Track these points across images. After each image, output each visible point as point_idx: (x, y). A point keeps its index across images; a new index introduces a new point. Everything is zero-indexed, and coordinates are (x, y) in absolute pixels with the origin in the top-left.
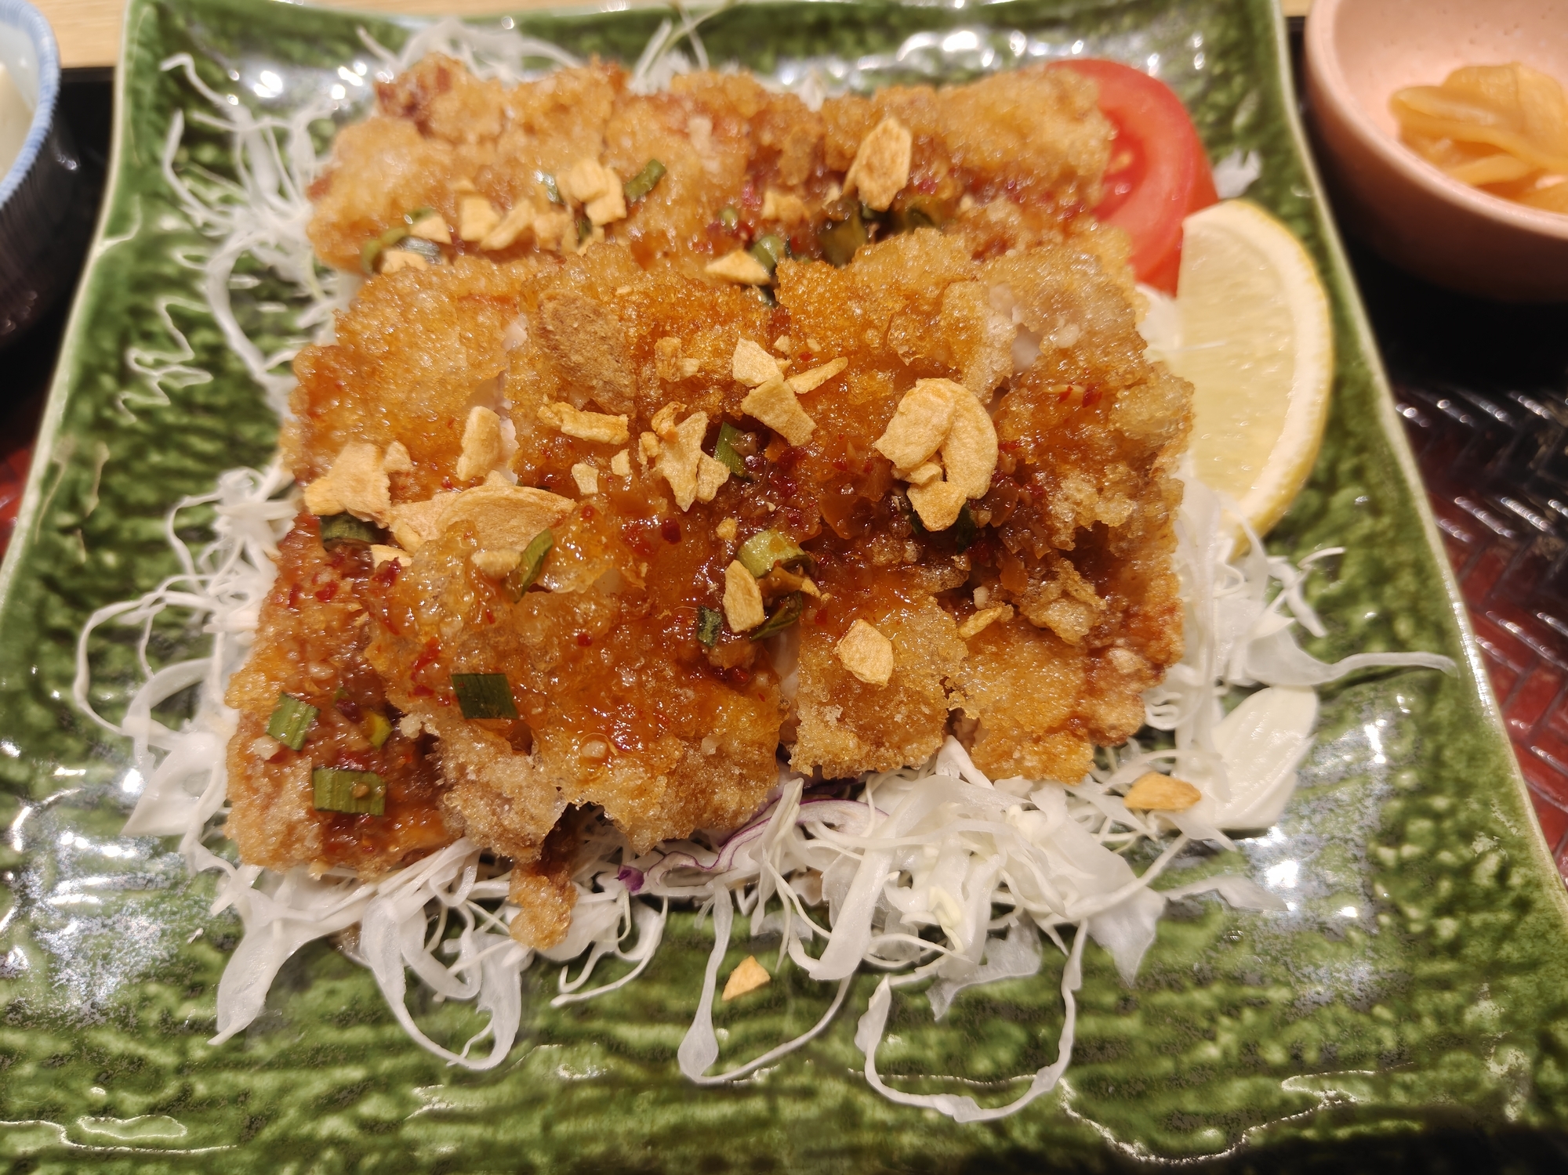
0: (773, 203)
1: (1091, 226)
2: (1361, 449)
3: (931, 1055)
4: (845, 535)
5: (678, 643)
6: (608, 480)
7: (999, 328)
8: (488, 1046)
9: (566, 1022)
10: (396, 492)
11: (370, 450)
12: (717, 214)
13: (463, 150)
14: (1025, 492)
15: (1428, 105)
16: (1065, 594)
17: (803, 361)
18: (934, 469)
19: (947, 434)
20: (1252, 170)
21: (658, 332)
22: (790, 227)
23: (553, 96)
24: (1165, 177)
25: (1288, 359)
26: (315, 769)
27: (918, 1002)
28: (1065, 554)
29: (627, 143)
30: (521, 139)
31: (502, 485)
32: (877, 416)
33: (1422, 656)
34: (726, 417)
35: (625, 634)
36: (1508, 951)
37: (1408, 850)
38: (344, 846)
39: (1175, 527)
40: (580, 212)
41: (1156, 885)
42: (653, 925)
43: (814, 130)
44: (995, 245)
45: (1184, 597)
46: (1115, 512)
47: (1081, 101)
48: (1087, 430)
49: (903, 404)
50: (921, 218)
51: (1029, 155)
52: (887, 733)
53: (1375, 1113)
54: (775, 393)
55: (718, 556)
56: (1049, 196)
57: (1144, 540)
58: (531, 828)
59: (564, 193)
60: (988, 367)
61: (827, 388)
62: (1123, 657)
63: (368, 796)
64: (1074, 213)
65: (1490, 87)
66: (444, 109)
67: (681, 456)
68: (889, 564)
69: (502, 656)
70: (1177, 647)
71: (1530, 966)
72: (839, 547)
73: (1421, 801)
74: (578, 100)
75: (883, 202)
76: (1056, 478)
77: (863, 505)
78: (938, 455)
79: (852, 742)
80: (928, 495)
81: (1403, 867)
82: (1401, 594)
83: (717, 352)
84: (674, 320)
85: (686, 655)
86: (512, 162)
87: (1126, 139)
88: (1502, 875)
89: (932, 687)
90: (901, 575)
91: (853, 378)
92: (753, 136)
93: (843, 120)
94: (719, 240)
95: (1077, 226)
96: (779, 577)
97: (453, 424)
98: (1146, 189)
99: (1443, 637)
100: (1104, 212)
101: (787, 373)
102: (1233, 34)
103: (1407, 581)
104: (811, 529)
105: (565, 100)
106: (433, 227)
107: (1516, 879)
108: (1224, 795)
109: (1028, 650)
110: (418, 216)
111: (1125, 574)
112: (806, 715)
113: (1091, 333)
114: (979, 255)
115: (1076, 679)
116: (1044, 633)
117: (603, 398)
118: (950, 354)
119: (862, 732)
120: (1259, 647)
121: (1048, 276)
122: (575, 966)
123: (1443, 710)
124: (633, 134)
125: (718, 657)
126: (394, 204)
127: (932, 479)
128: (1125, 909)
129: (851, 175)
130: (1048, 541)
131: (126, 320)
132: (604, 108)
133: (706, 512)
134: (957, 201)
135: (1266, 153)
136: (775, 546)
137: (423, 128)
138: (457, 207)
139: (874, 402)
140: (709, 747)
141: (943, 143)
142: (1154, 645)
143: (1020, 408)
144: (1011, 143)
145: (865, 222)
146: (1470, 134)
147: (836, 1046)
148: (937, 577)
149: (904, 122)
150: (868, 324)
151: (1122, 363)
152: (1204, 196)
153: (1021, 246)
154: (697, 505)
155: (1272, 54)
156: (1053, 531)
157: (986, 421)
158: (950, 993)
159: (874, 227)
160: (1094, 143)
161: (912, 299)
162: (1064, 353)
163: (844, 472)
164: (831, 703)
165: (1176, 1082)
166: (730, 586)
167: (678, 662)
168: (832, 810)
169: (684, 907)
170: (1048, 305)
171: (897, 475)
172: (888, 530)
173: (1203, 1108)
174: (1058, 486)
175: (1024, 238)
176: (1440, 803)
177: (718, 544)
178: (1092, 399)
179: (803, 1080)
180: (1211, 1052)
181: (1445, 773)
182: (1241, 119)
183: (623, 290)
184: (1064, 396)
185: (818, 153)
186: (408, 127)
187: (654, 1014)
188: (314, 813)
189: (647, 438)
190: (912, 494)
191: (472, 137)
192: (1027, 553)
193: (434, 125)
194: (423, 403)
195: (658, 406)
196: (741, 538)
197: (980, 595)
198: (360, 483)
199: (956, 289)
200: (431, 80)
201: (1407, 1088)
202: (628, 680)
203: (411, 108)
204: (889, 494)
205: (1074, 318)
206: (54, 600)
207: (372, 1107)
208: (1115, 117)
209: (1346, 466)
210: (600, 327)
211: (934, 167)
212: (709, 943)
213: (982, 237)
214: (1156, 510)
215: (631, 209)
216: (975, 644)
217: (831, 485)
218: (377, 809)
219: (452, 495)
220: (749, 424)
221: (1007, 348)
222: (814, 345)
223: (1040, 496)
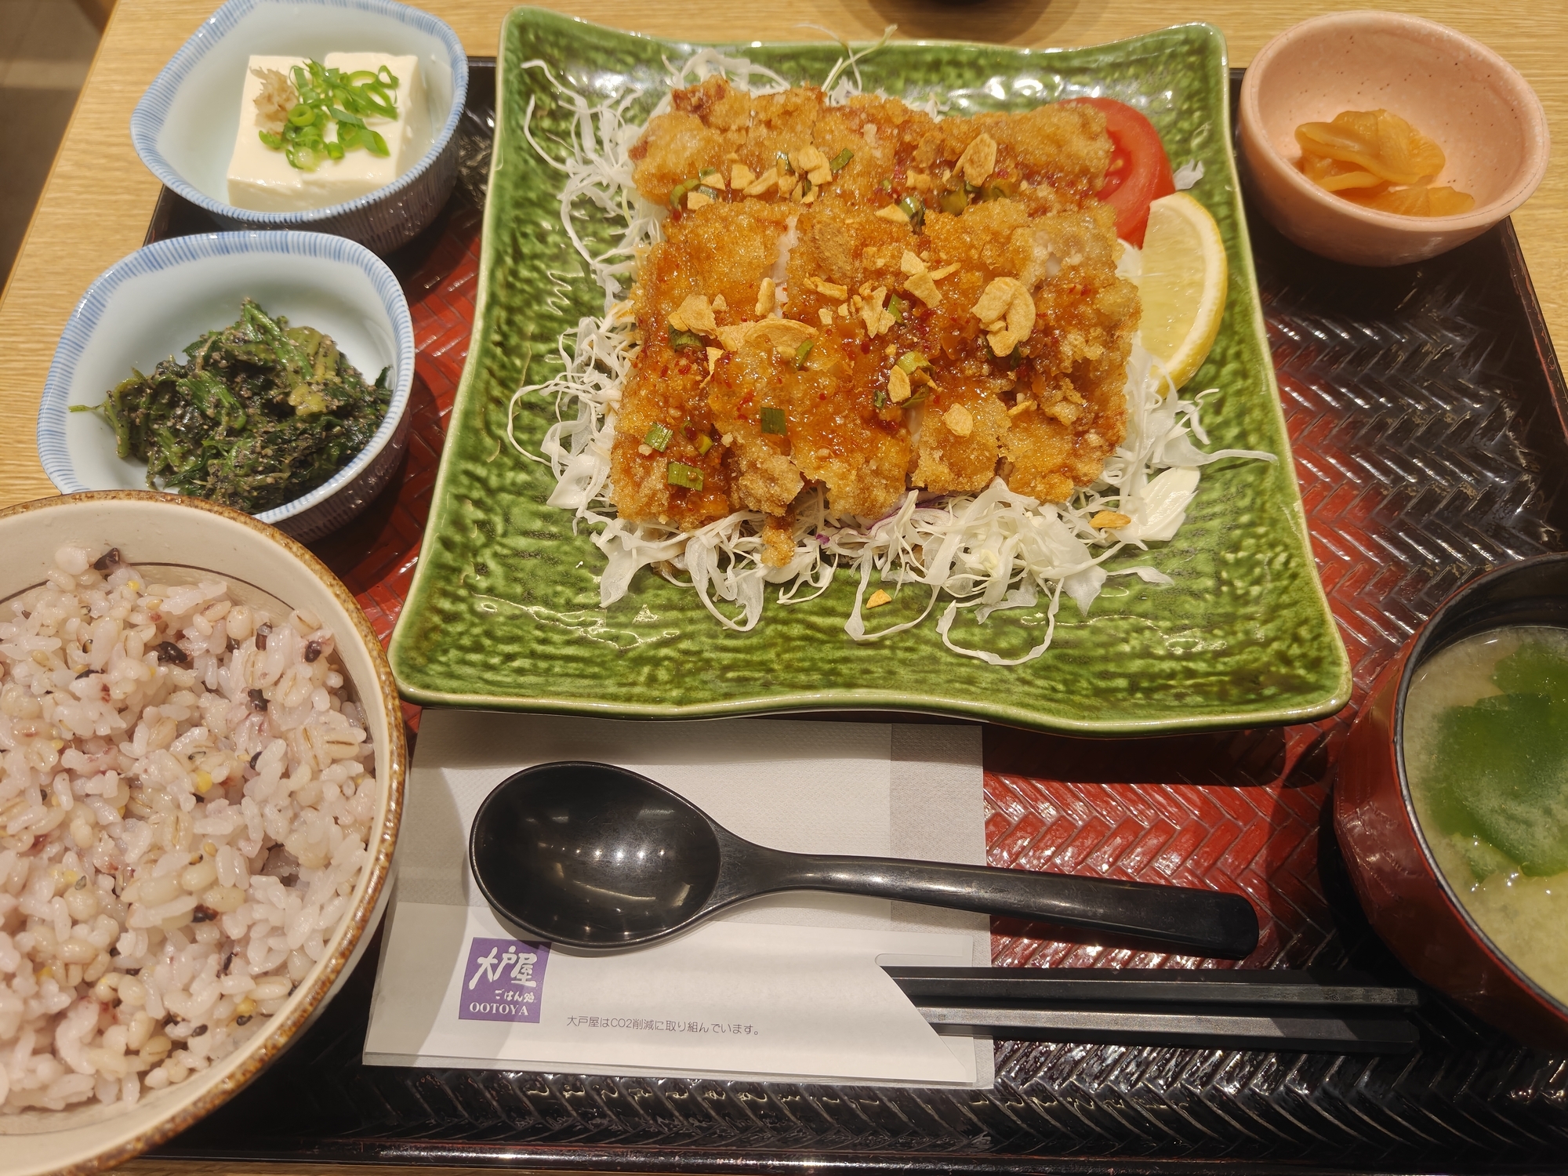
0: (912, 178)
1: (1095, 203)
2: (1240, 342)
3: (976, 639)
4: (953, 357)
5: (864, 407)
6: (837, 318)
7: (1040, 253)
8: (744, 622)
9: (783, 614)
10: (720, 320)
11: (704, 298)
12: (880, 182)
13: (730, 135)
14: (1048, 340)
15: (1320, 137)
16: (1065, 399)
17: (936, 264)
18: (1001, 324)
19: (1010, 305)
20: (1199, 174)
21: (864, 245)
22: (922, 193)
23: (784, 105)
24: (1142, 176)
25: (1199, 286)
26: (669, 463)
27: (970, 616)
28: (1066, 375)
29: (828, 137)
30: (763, 130)
31: (776, 319)
32: (973, 295)
33: (1260, 454)
34: (895, 291)
35: (839, 398)
36: (1285, 598)
37: (1241, 554)
38: (678, 506)
39: (1127, 370)
40: (804, 176)
41: (1103, 564)
42: (827, 573)
43: (939, 136)
44: (1040, 210)
45: (1129, 408)
46: (1094, 352)
47: (1095, 128)
48: (1082, 308)
49: (987, 289)
50: (999, 193)
51: (1062, 159)
52: (964, 468)
53: (1208, 674)
54: (923, 279)
55: (884, 364)
56: (1072, 184)
57: (1108, 373)
58: (785, 495)
59: (794, 165)
60: (1033, 272)
61: (949, 278)
62: (1093, 438)
63: (695, 480)
64: (1085, 195)
65: (1359, 128)
66: (720, 109)
67: (873, 309)
68: (973, 376)
69: (781, 402)
70: (1123, 433)
71: (1294, 604)
72: (949, 364)
73: (1252, 530)
74: (797, 108)
75: (979, 182)
76: (1065, 333)
77: (963, 342)
78: (1004, 317)
79: (946, 470)
80: (998, 337)
81: (1238, 563)
82: (1253, 421)
83: (893, 257)
84: (871, 238)
85: (866, 414)
86: (760, 144)
87: (1121, 150)
88: (1286, 563)
89: (992, 441)
90: (979, 381)
91: (963, 274)
92: (900, 137)
93: (956, 132)
94: (880, 198)
95: (1086, 203)
96: (919, 374)
97: (753, 286)
98: (1130, 182)
99: (1272, 444)
100: (1103, 195)
101: (930, 269)
102: (1196, 85)
103: (1257, 414)
104: (936, 352)
105: (790, 108)
106: (715, 180)
107: (1293, 564)
108: (1143, 521)
109: (1042, 430)
110: (706, 173)
111: (1098, 393)
112: (924, 454)
113: (1088, 258)
114: (1030, 215)
115: (1067, 447)
116: (1053, 420)
117: (836, 276)
118: (1014, 265)
119: (951, 466)
120: (1171, 446)
121: (1068, 228)
122: (788, 585)
123: (1269, 482)
124: (832, 132)
125: (885, 415)
126: (692, 165)
127: (1000, 330)
128: (1083, 576)
129: (959, 164)
130: (1058, 366)
131: (514, 225)
132: (813, 116)
133: (881, 340)
134: (1019, 182)
135: (1208, 163)
136: (916, 359)
137: (705, 119)
138: (729, 170)
139: (972, 288)
140: (873, 466)
141: (1013, 149)
142: (1110, 433)
143: (1048, 295)
144: (1052, 150)
145: (967, 192)
146: (1344, 156)
147: (926, 632)
148: (1000, 384)
149: (992, 137)
150: (972, 246)
151: (1103, 274)
152: (1165, 187)
153: (1055, 212)
154: (877, 336)
155: (1219, 100)
156: (1061, 361)
157: (1030, 301)
158: (987, 611)
159: (972, 196)
160: (1101, 153)
161: (996, 236)
162: (1074, 268)
163: (955, 323)
164: (937, 448)
165: (1105, 659)
166: (892, 379)
167: (862, 418)
168: (929, 514)
169: (845, 564)
170: (1067, 243)
171: (982, 327)
172: (975, 357)
173: (1119, 670)
174: (1065, 337)
175: (1057, 207)
176: (1261, 530)
177: (885, 358)
178: (1086, 292)
179: (910, 643)
180: (1126, 648)
181: (1265, 515)
182: (1195, 142)
183: (848, 221)
184: (1072, 290)
185: (940, 150)
186: (695, 119)
187: (829, 612)
188: (667, 486)
189: (857, 298)
190: (990, 338)
191: (734, 127)
192: (1047, 372)
193: (712, 119)
194: (738, 274)
195: (861, 283)
196: (898, 355)
197: (1020, 397)
198: (700, 315)
199: (1020, 231)
200: (712, 92)
201: (1225, 664)
202: (839, 421)
203: (698, 108)
204: (977, 337)
205: (1080, 250)
206: (493, 382)
207: (685, 645)
208: (1114, 136)
209: (1232, 351)
210: (839, 239)
211: (1008, 162)
212: (857, 583)
213: (1033, 205)
214: (1116, 356)
215: (835, 177)
216: (1016, 420)
217: (948, 330)
218: (700, 487)
219: (751, 324)
220: (906, 295)
221: (1043, 263)
222: (943, 256)
223: (1056, 342)
